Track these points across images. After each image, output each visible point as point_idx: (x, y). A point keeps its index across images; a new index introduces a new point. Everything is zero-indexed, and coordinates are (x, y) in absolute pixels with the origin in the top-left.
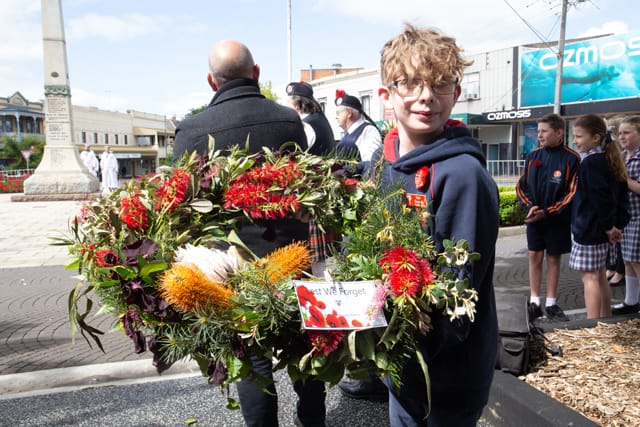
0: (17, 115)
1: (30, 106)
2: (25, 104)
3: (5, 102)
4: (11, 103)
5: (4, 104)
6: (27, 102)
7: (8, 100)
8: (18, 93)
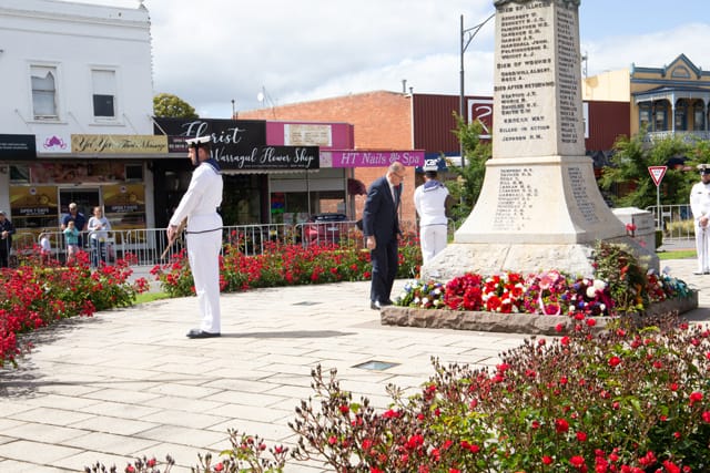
0: (672, 98)
1: (703, 79)
2: (694, 77)
3: (659, 76)
4: (668, 77)
5: (655, 81)
6: (698, 72)
7: (662, 72)
8: (683, 57)
